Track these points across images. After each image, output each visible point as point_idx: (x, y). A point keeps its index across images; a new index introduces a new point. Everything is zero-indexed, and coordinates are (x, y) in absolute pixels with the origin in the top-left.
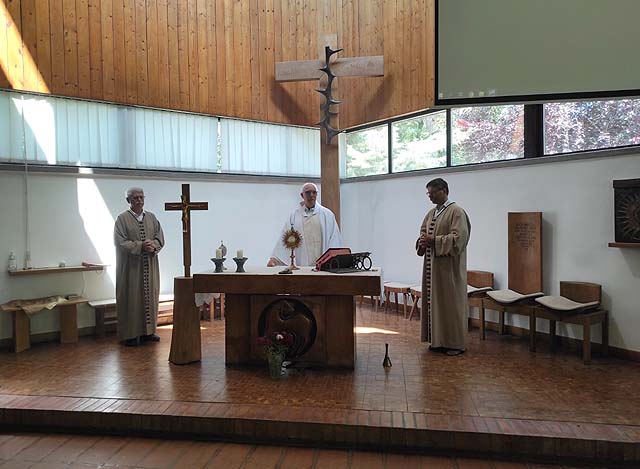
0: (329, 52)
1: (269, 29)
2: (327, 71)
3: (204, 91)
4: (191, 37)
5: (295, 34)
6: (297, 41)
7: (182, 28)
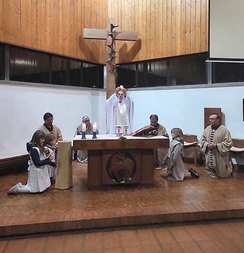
0: (113, 27)
1: (79, 10)
2: (111, 35)
3: (49, 40)
4: (43, 10)
5: (91, 15)
6: (91, 19)
7: (39, 5)
